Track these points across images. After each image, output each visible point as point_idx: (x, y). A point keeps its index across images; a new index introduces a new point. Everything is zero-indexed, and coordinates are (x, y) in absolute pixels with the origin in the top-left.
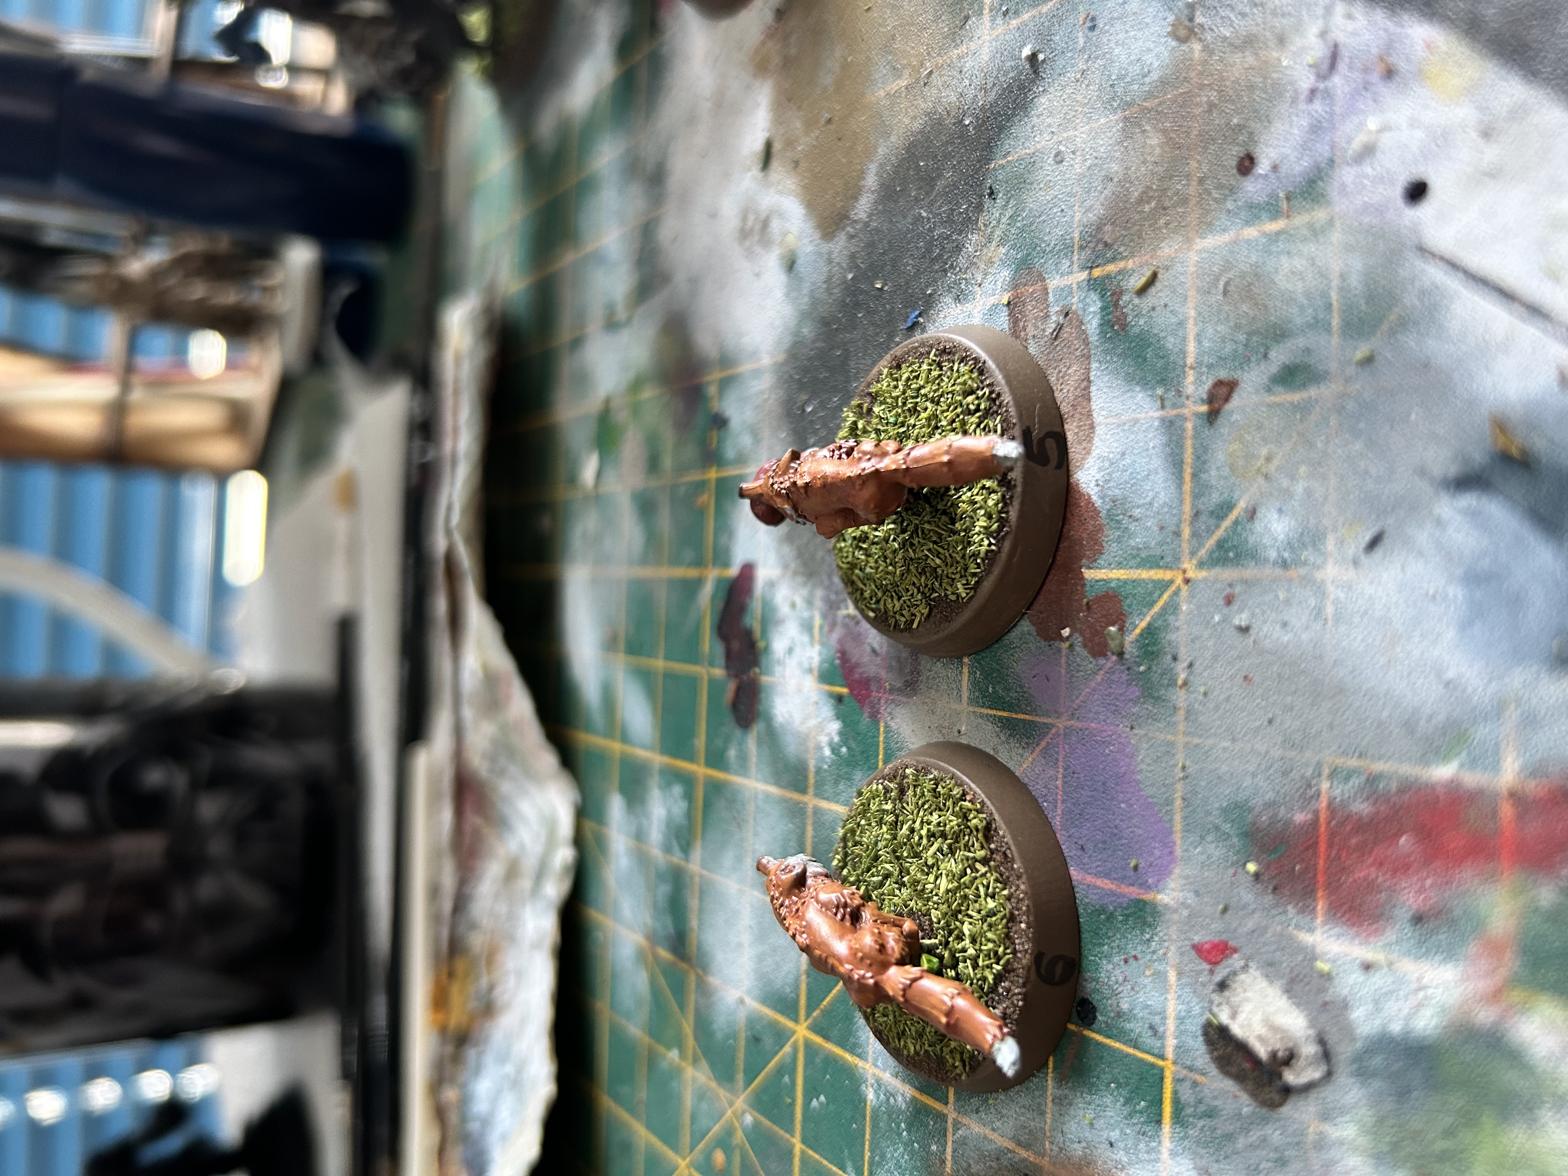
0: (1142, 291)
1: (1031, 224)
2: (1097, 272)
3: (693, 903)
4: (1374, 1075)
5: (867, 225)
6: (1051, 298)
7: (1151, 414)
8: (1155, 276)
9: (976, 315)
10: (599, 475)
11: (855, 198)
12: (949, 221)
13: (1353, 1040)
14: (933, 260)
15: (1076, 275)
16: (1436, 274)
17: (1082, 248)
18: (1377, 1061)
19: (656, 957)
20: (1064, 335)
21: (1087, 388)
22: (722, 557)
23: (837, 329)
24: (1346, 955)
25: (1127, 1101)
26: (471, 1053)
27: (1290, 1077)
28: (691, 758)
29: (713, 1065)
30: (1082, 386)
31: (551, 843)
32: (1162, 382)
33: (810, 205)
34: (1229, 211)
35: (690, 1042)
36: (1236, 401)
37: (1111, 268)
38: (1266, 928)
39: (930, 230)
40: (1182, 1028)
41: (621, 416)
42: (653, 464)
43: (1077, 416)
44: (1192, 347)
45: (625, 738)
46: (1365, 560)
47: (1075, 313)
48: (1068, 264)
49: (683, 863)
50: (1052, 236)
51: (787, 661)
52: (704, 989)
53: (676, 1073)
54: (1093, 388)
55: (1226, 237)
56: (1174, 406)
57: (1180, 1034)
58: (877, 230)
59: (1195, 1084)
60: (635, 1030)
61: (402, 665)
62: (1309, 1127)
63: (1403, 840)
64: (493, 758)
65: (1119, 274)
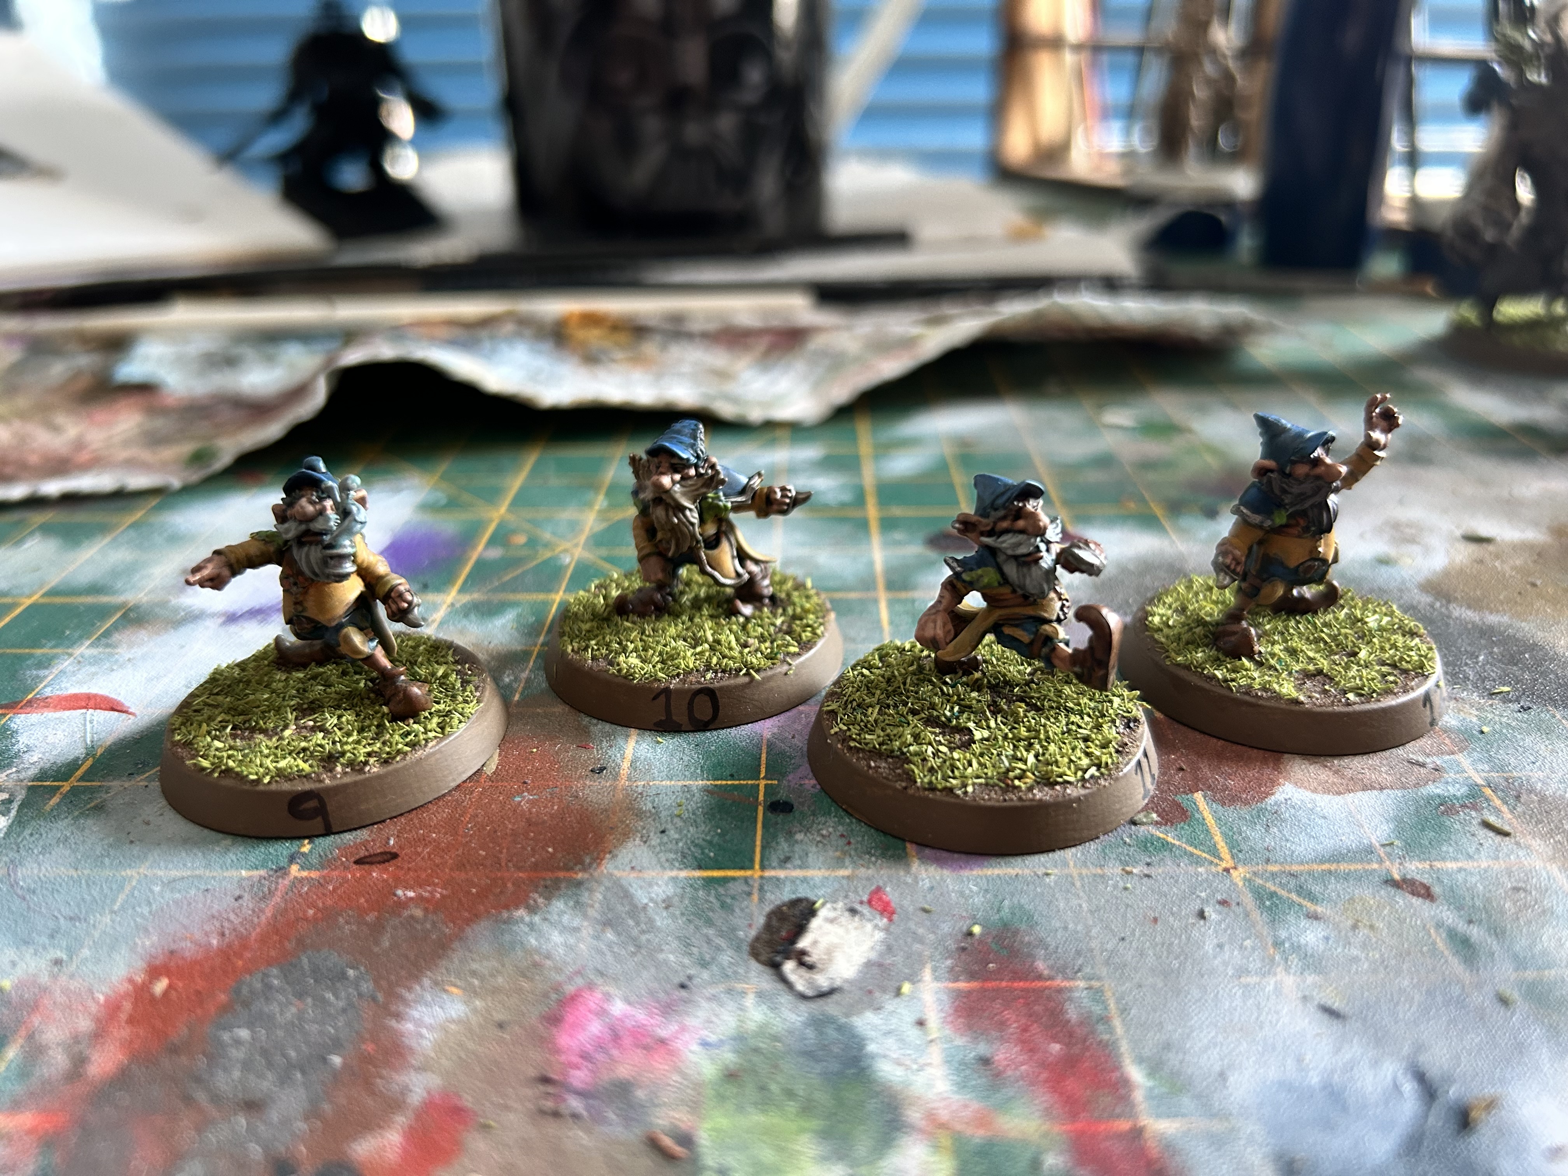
0: (1487, 825)
1: (1510, 740)
2: (1488, 792)
4: (819, 1032)
5: (1449, 617)
6: (1446, 758)
7: (1373, 837)
8: (1507, 834)
10: (1119, 427)
11: (1469, 608)
12: (1482, 679)
13: (847, 1015)
15: (1477, 775)
17: (1507, 780)
18: (834, 1034)
20: (1416, 769)
21: (1375, 788)
24: (925, 1007)
25: (710, 842)
26: (547, 346)
27: (789, 967)
28: (881, 506)
29: (603, 532)
30: (1374, 785)
31: (762, 405)
32: (1407, 844)
33: (1446, 573)
36: (1416, 901)
37: (1498, 802)
38: (923, 943)
40: (798, 882)
41: (1180, 441)
43: (1345, 782)
44: (1451, 866)
45: (877, 457)
46: (1311, 1008)
47: (1441, 776)
48: (1486, 770)
50: (1507, 756)
53: (588, 505)
54: (1375, 792)
56: (1388, 854)
57: (793, 881)
59: (749, 894)
61: (882, 283)
62: (747, 984)
63: (1058, 1046)
65: (1495, 808)
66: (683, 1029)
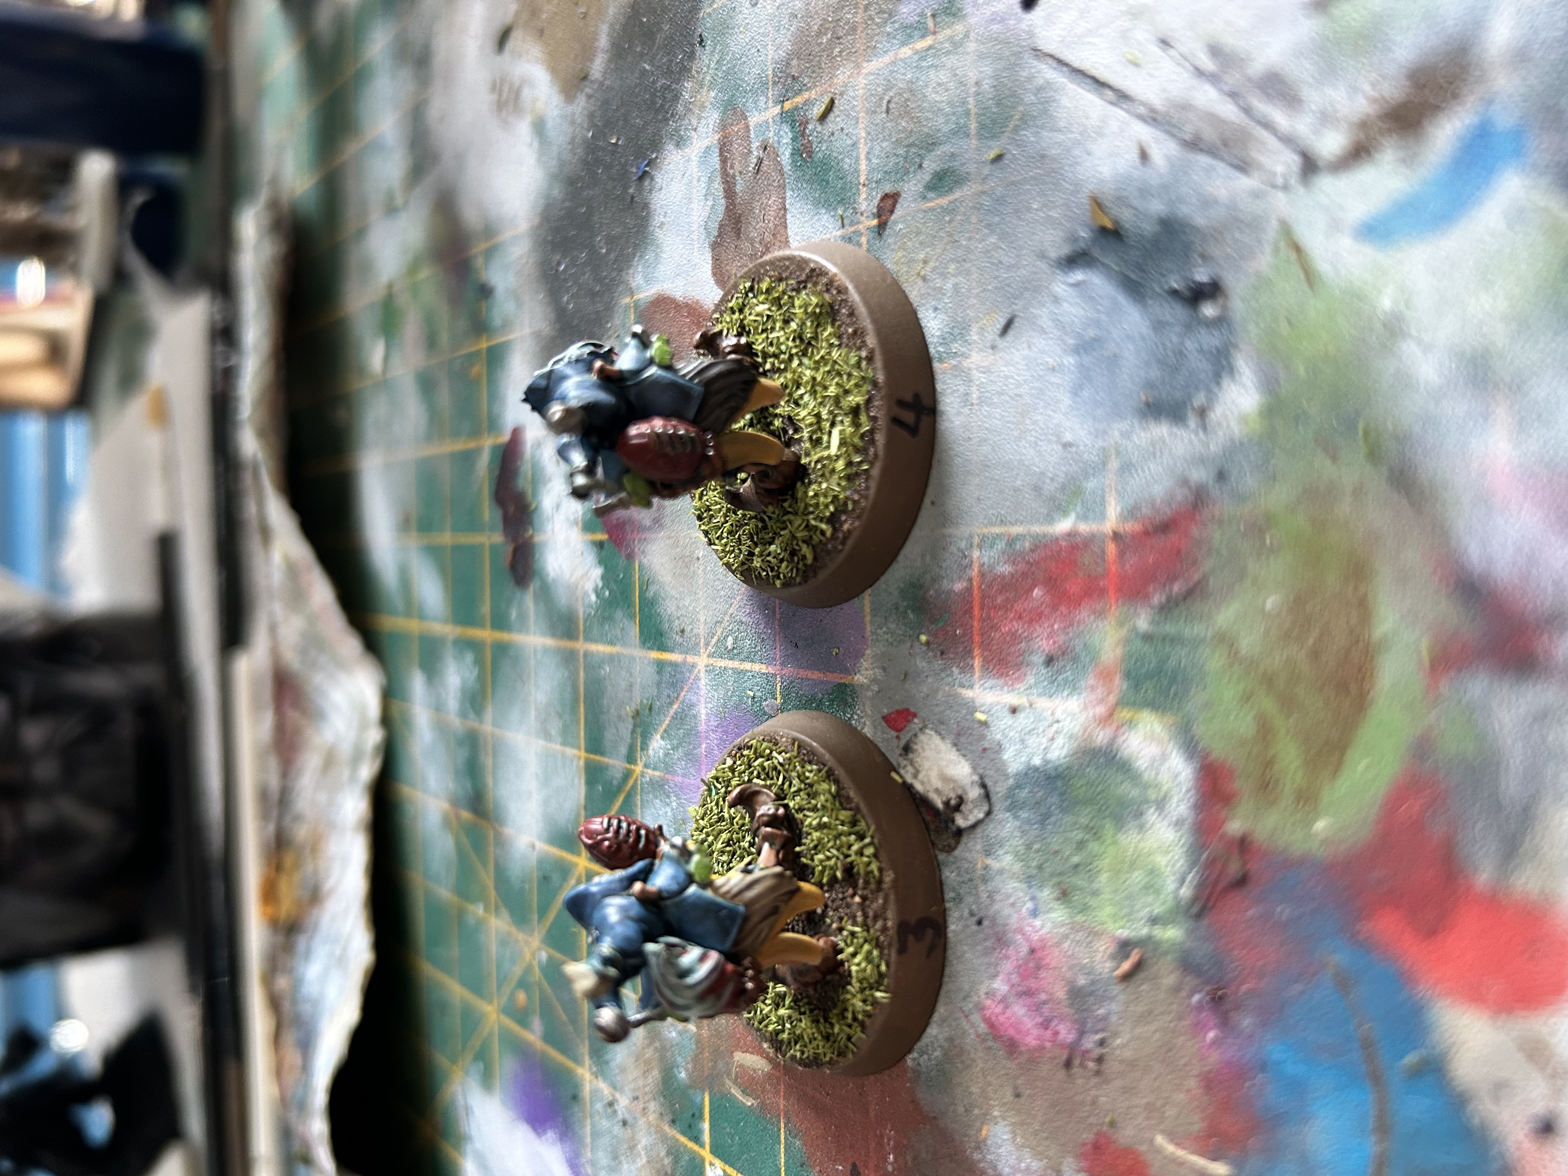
0: (823, 117)
1: (735, 66)
2: (788, 105)
3: (488, 761)
4: (1022, 806)
5: (602, 84)
6: (752, 135)
7: (834, 233)
8: (832, 102)
9: (694, 158)
10: (386, 359)
11: (592, 60)
12: (669, 72)
13: (1007, 776)
14: (657, 111)
15: (771, 111)
16: (1048, 73)
17: (775, 83)
18: (1023, 794)
19: (458, 817)
20: (764, 168)
21: (784, 215)
22: (493, 424)
23: (581, 187)
24: (998, 703)
26: (301, 942)
27: (961, 821)
28: (480, 624)
29: (512, 914)
30: (780, 215)
31: (363, 726)
32: (841, 202)
33: (553, 70)
34: (889, 34)
35: (493, 894)
36: (899, 212)
37: (799, 100)
38: (937, 690)
39: (654, 82)
41: (403, 300)
42: (431, 342)
43: (778, 244)
44: (863, 166)
45: (422, 616)
46: (1001, 343)
47: (772, 146)
48: (765, 100)
49: (476, 725)
50: (751, 74)
51: (555, 517)
52: (501, 842)
53: (481, 923)
54: (788, 216)
55: (887, 59)
56: (852, 224)
58: (610, 88)
60: (445, 893)
61: (219, 573)
62: (977, 864)
63: (1036, 591)
64: (303, 652)
65: (805, 104)
66: (1020, 930)
